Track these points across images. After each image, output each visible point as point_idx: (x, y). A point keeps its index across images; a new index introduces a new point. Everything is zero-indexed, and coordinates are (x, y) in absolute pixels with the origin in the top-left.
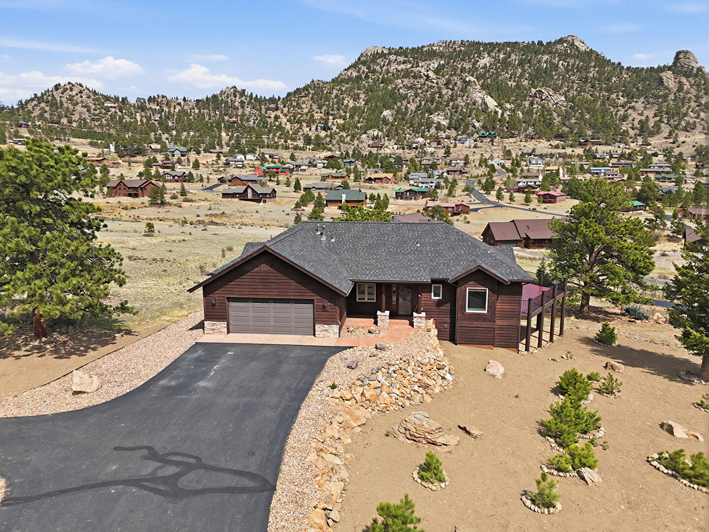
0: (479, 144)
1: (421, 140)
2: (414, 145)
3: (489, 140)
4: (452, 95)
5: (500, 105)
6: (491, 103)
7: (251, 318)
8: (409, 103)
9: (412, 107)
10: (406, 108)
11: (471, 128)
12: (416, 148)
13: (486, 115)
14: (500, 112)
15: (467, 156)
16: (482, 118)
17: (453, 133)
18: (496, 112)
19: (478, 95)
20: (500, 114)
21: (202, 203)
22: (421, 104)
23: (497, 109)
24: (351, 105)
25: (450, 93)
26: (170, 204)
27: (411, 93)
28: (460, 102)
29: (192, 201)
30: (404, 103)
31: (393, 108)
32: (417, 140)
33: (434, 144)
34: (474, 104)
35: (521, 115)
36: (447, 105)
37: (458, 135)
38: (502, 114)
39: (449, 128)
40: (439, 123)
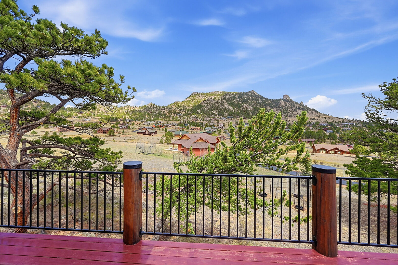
0: (228, 120)
1: (209, 118)
2: (207, 120)
3: (230, 119)
4: (219, 106)
5: (233, 109)
6: (231, 108)
8: (205, 107)
9: (207, 109)
10: (205, 109)
11: (225, 115)
12: (208, 121)
13: (229, 111)
15: (224, 123)
17: (219, 117)
18: (232, 111)
19: (226, 106)
21: (129, 136)
22: (209, 108)
24: (188, 108)
25: (218, 105)
26: (116, 136)
27: (206, 105)
28: (221, 108)
29: (125, 135)
30: (204, 108)
31: (201, 109)
33: (214, 120)
34: (226, 108)
35: (240, 112)
36: (217, 108)
37: (221, 117)
38: (234, 111)
39: (218, 115)
40: (215, 113)
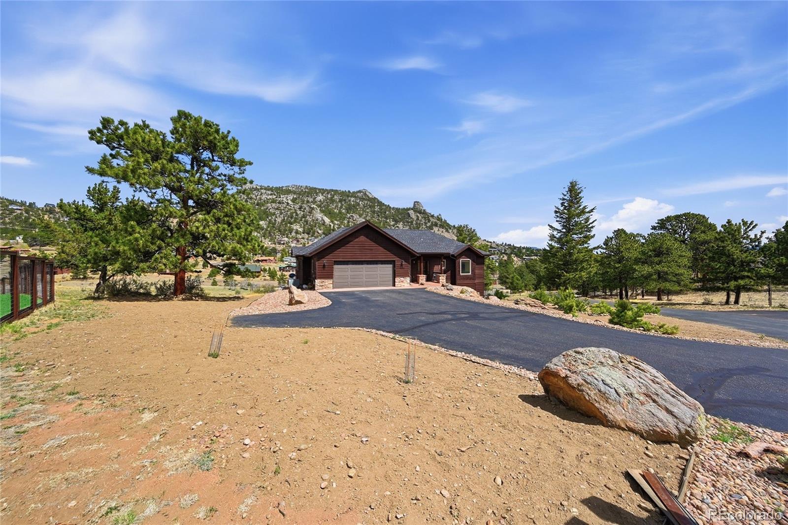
1: (286, 239)
2: (282, 242)
5: (332, 222)
6: (327, 220)
7: (349, 276)
9: (279, 220)
11: (316, 234)
12: (284, 244)
13: (324, 227)
14: (332, 225)
16: (322, 228)
17: (306, 236)
18: (330, 226)
19: (319, 215)
20: (332, 226)
22: (284, 218)
23: (331, 224)
30: (273, 217)
31: (266, 220)
32: (283, 239)
36: (301, 220)
37: (309, 237)
39: (303, 233)
